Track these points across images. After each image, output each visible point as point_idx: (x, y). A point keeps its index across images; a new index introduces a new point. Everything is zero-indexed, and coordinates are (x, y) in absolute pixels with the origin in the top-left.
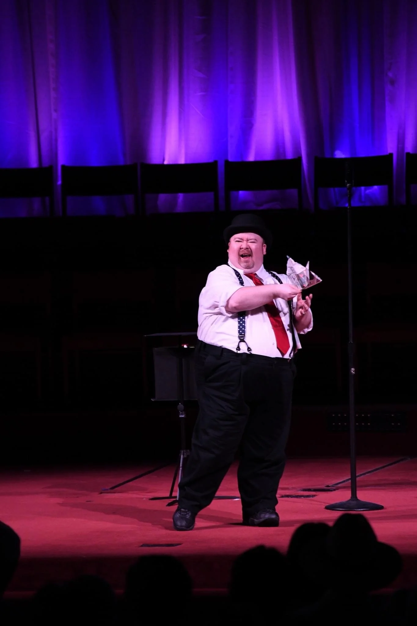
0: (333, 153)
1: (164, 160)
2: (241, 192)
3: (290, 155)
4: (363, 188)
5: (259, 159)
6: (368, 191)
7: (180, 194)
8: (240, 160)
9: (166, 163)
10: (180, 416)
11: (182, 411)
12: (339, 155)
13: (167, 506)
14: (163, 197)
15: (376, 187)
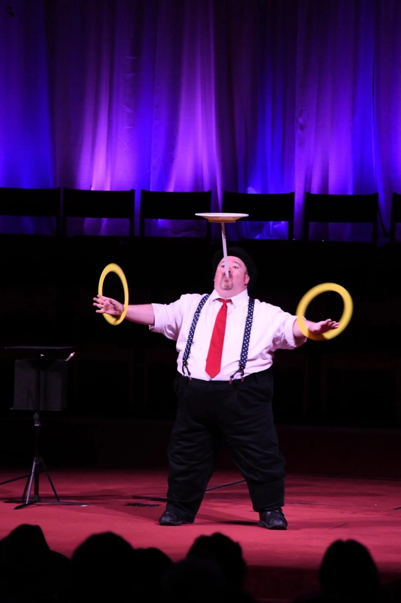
0: (246, 189)
1: (91, 187)
2: (159, 220)
3: (207, 189)
4: (271, 222)
5: (178, 190)
6: (275, 226)
7: (103, 219)
8: (161, 191)
9: (92, 189)
10: (35, 425)
11: (37, 421)
12: (252, 191)
13: (14, 509)
14: (88, 221)
15: (283, 222)
